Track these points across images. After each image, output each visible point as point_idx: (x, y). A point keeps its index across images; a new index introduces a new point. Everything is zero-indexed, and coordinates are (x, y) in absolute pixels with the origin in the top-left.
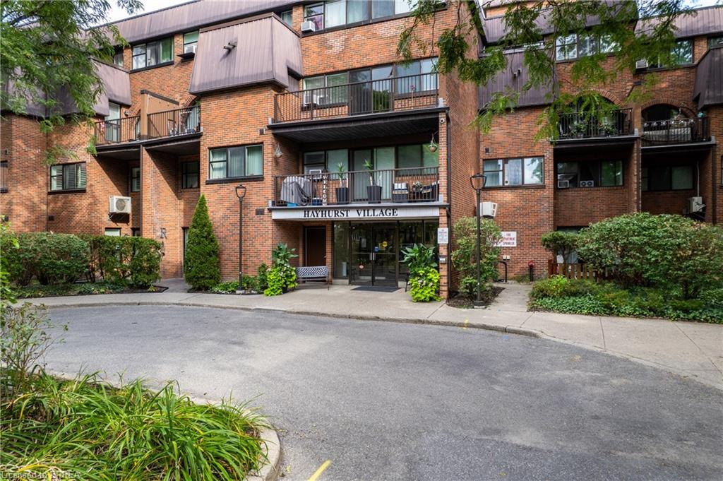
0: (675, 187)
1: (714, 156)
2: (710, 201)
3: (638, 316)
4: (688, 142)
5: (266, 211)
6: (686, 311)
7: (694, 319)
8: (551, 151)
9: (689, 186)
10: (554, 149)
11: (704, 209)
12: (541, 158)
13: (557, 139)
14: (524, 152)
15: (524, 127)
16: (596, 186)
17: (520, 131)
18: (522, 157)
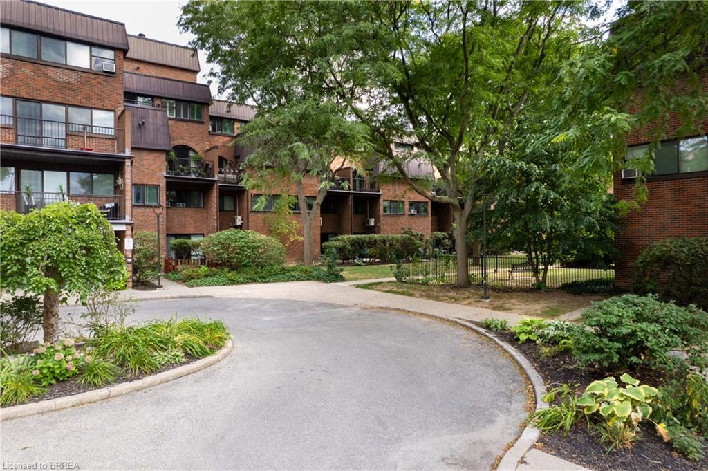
0: (225, 209)
1: (248, 193)
2: (245, 219)
3: (246, 283)
4: (235, 184)
6: (264, 278)
7: (268, 282)
8: (165, 182)
9: (232, 209)
10: (167, 182)
11: (242, 223)
12: (157, 187)
13: (168, 173)
14: (146, 182)
15: (145, 163)
16: (187, 207)
17: (143, 165)
18: (144, 185)
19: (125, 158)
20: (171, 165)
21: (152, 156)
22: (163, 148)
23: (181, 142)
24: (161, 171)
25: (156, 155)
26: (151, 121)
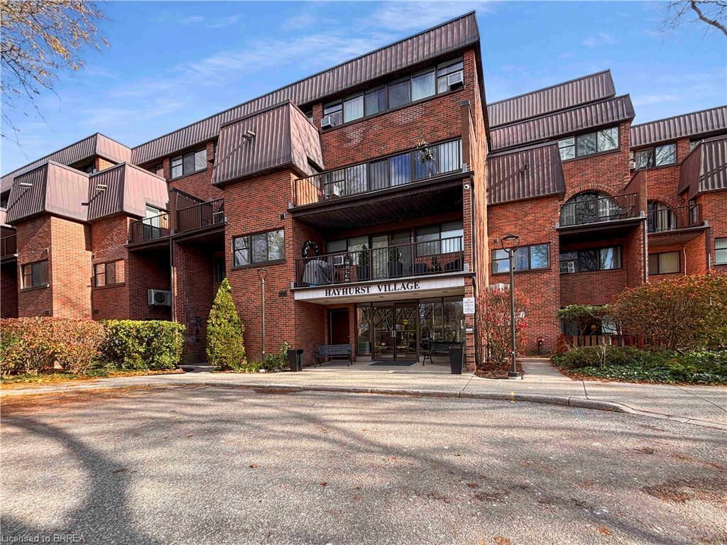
0: (662, 272)
1: (708, 238)
5: (288, 293)
8: (557, 238)
9: (676, 270)
10: (560, 236)
12: (547, 245)
14: (530, 241)
15: (530, 217)
17: (527, 221)
18: (529, 245)
21: (539, 207)
23: (585, 187)
24: (552, 223)
25: (544, 204)
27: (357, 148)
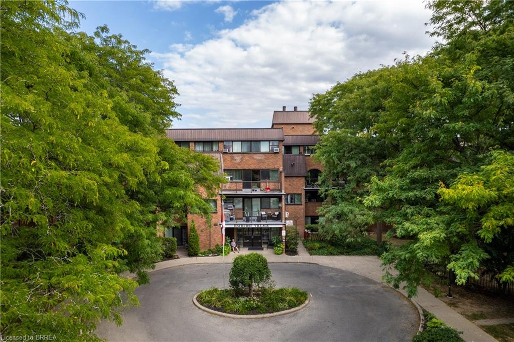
5: (218, 224)
8: (304, 192)
12: (301, 194)
13: (305, 187)
14: (295, 192)
15: (295, 183)
16: (317, 201)
17: (294, 184)
18: (294, 194)
19: (282, 195)
20: (307, 183)
21: (298, 179)
22: (303, 175)
23: (313, 167)
24: (302, 186)
25: (300, 178)
26: (297, 162)
27: (239, 164)
